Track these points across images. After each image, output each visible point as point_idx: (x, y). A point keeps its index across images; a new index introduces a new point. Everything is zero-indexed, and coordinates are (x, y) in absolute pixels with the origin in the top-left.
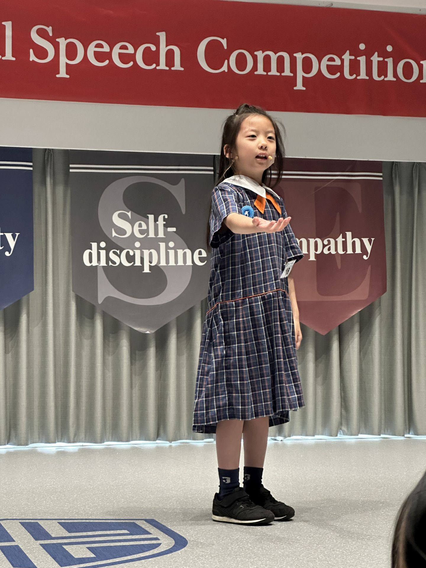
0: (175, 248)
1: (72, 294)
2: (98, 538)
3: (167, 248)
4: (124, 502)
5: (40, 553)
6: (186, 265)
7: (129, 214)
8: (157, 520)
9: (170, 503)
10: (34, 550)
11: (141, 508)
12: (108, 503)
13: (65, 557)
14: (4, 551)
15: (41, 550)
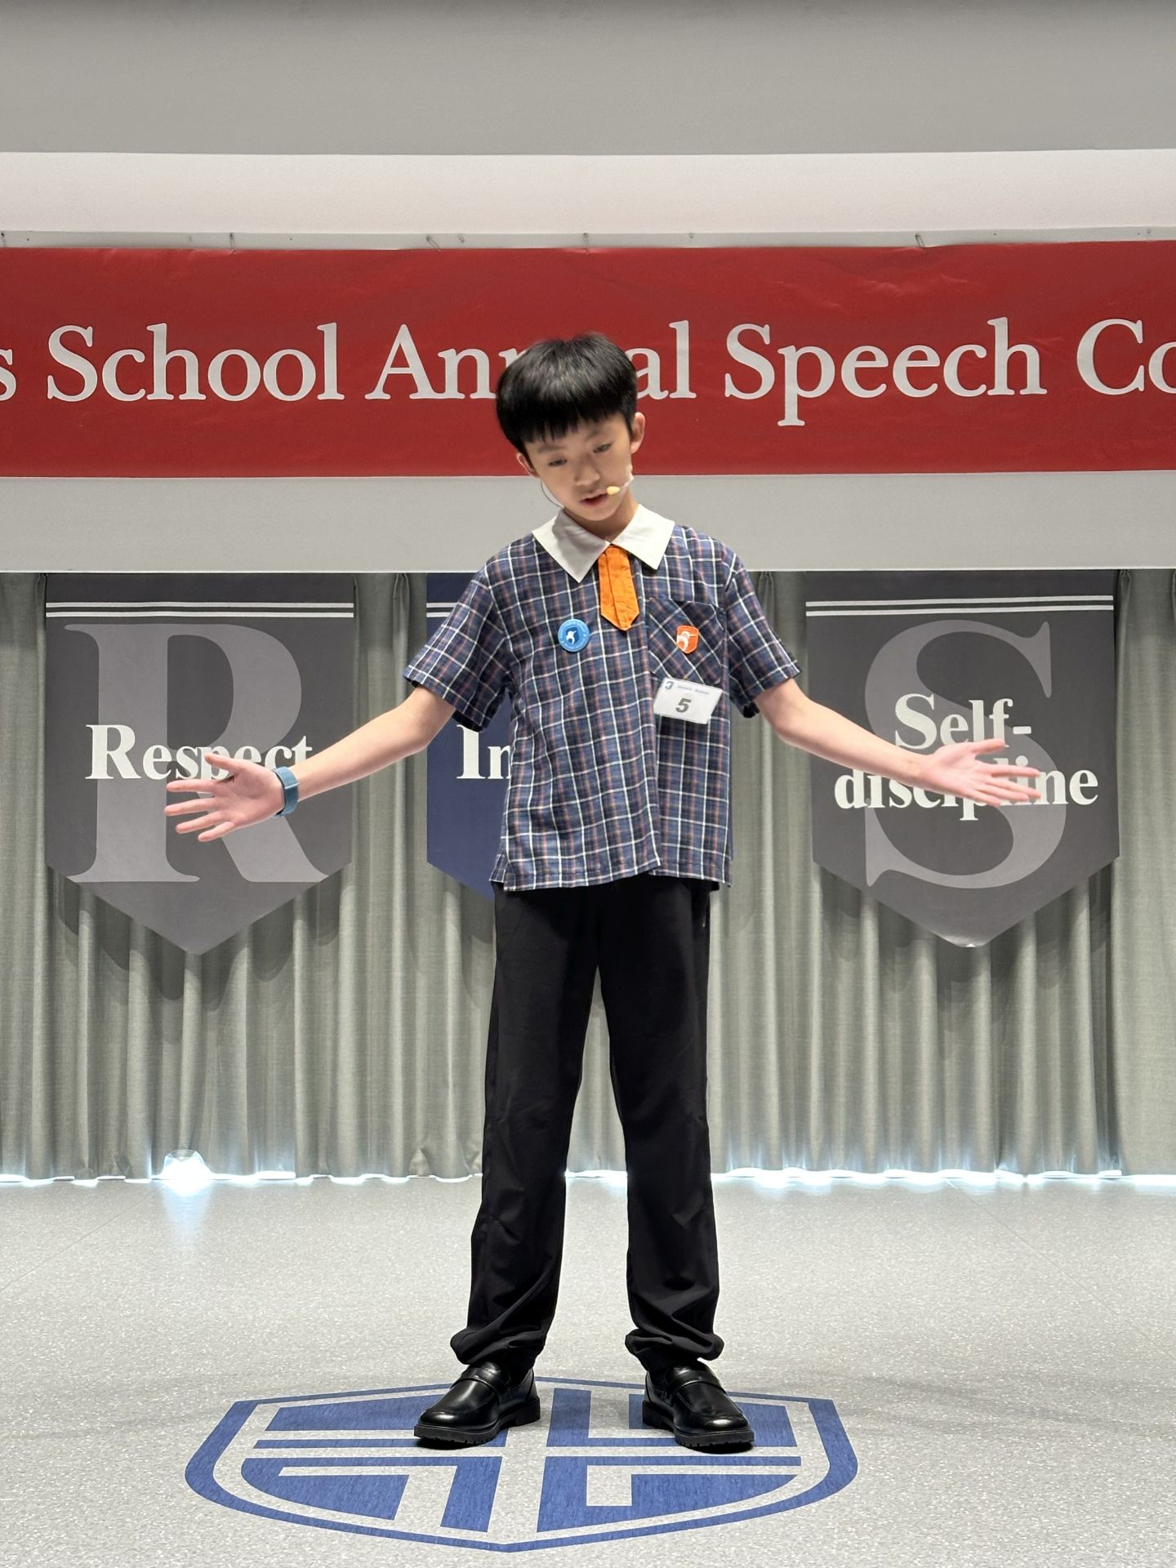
1: (814, 867)
5: (528, 1484)
6: (1054, 803)
7: (931, 700)
10: (521, 1474)
11: (829, 1365)
12: (772, 1344)
13: (569, 1500)
14: (461, 1472)
15: (535, 1475)
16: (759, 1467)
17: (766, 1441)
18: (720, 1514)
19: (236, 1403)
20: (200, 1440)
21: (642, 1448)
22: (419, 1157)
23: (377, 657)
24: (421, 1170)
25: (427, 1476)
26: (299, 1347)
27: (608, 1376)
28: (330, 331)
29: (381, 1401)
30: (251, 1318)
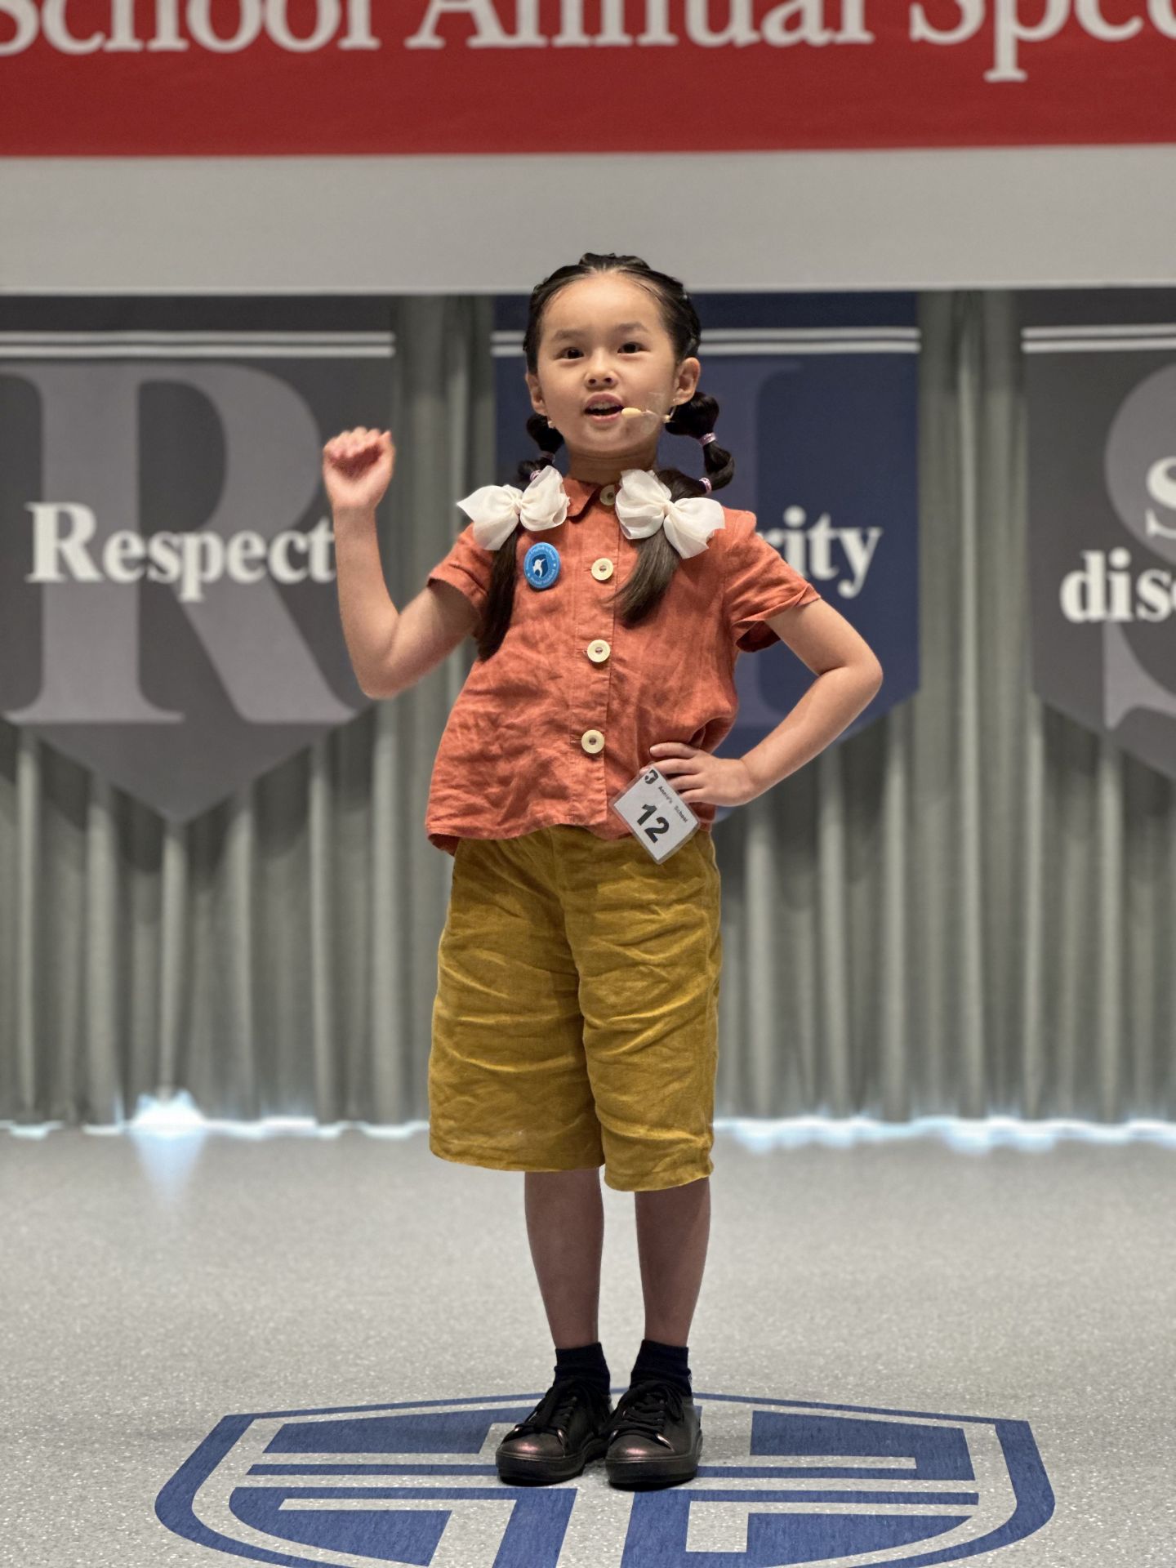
1: (1034, 705)
10: (602, 1511)
11: (1029, 1377)
12: (952, 1349)
13: (662, 1545)
14: (522, 1507)
15: (621, 1514)
16: (921, 1506)
17: (934, 1472)
18: (863, 1564)
19: (225, 1418)
20: (177, 1465)
21: (765, 1480)
23: (425, 410)
25: (474, 1513)
26: (313, 1346)
27: (727, 1388)
29: (418, 1416)
30: (249, 1308)
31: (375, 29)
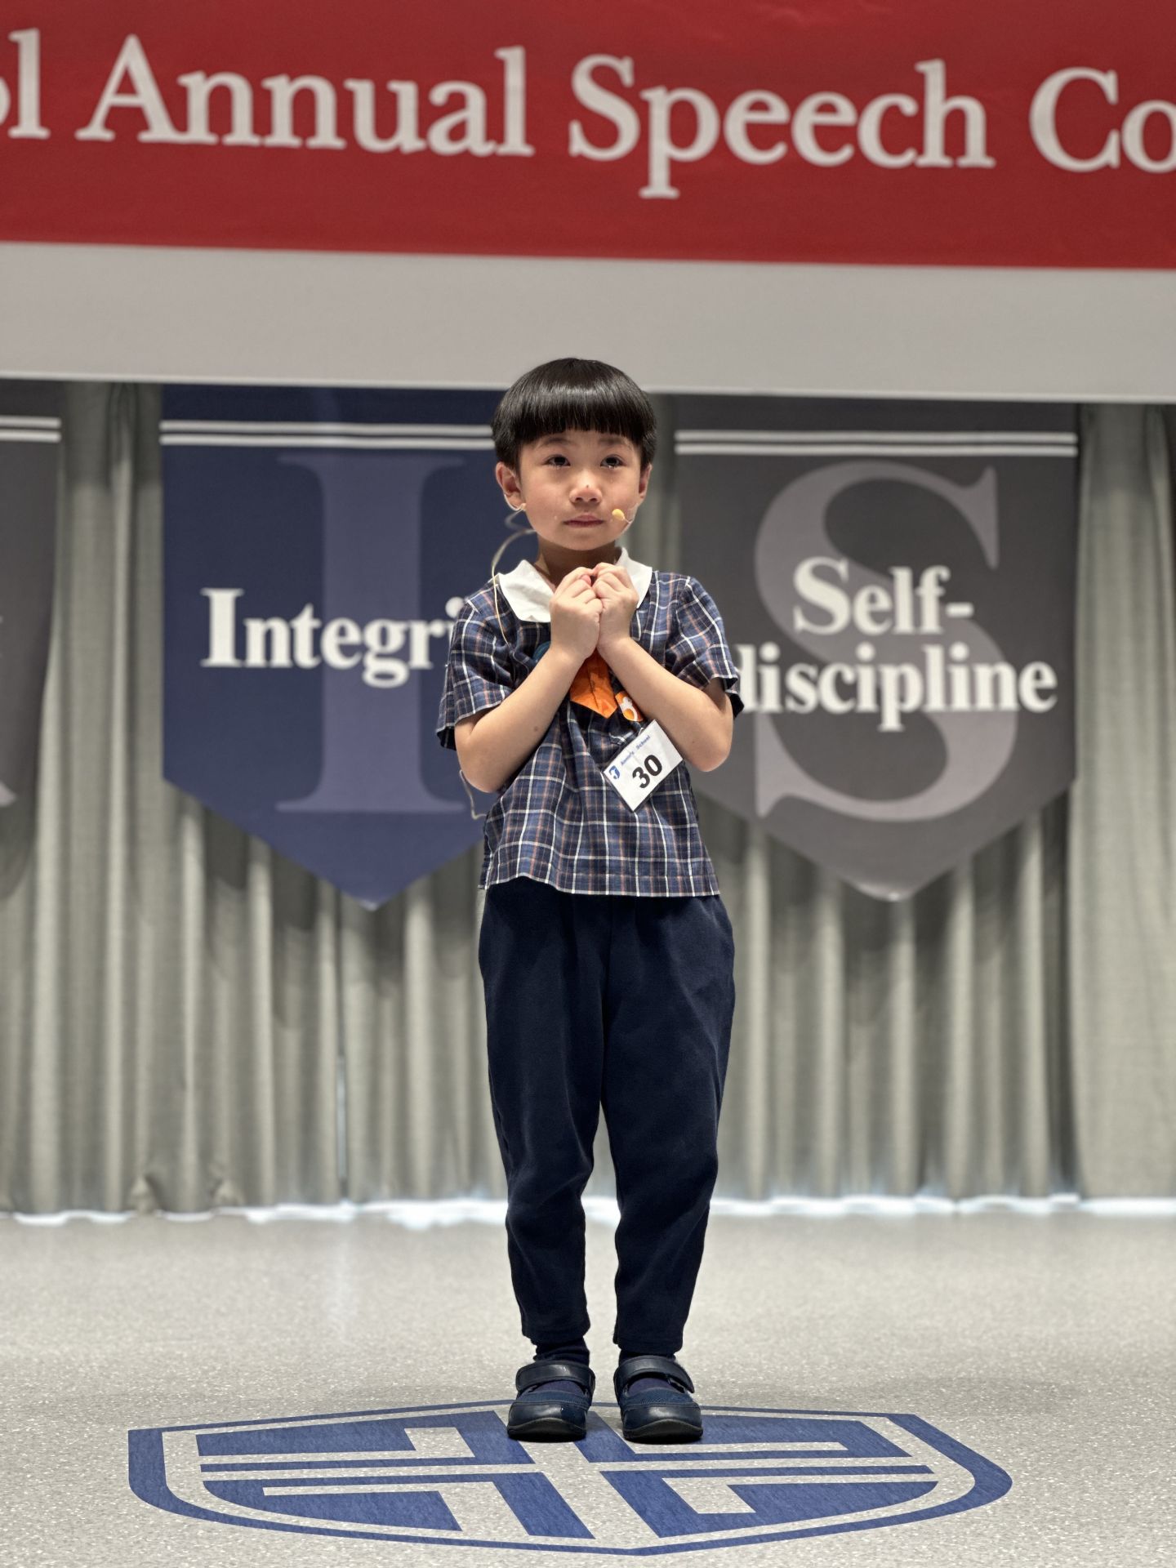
0: (970, 662)
2: (760, 1461)
3: (948, 661)
4: (830, 1365)
5: (603, 1496)
6: (1001, 707)
7: (842, 567)
8: (923, 1418)
9: (959, 1372)
10: (584, 1487)
11: (878, 1382)
12: (785, 1364)
13: (670, 1509)
14: (503, 1487)
15: (602, 1489)
16: (881, 1474)
19: (131, 1432)
21: (714, 1460)
22: (141, 1187)
23: (86, 498)
24: (143, 1205)
25: (463, 1491)
26: (157, 1379)
28: (28, 43)
30: (56, 1353)
31: (44, 120)
